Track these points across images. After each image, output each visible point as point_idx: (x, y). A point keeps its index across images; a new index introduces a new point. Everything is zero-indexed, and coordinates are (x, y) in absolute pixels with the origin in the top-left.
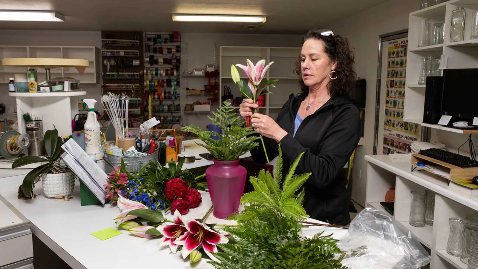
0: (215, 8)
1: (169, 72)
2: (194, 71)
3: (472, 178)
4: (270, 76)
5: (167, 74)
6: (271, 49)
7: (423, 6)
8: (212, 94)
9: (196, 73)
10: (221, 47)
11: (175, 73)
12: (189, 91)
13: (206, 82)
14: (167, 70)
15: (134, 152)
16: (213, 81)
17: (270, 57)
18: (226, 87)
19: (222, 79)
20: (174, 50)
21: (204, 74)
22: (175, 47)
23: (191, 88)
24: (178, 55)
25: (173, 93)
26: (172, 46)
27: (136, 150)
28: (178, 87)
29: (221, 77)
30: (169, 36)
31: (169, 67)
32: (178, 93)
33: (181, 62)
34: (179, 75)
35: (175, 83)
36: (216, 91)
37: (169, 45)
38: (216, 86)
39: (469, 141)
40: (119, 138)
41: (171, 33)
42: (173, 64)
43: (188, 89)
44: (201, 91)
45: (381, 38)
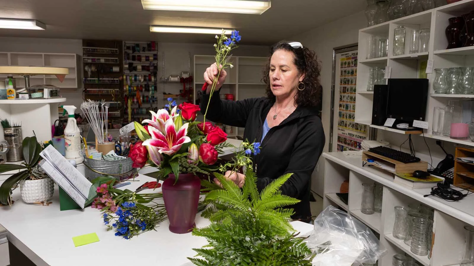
0: (189, 21)
1: (147, 78)
2: (170, 77)
3: (413, 172)
4: (239, 82)
5: (145, 80)
6: (239, 59)
7: (370, 24)
8: (187, 98)
9: (172, 79)
10: (195, 56)
11: (153, 79)
12: (165, 95)
13: (181, 87)
14: (145, 76)
15: (114, 155)
16: (188, 86)
17: (239, 65)
18: (199, 92)
19: (196, 84)
20: (151, 58)
21: (179, 80)
22: (153, 55)
23: (167, 93)
24: (155, 62)
25: (151, 97)
26: (150, 54)
27: (116, 154)
28: (156, 91)
29: (195, 83)
30: (146, 45)
31: (147, 73)
32: (155, 97)
33: (158, 69)
34: (156, 81)
35: (153, 88)
36: (191, 96)
37: (147, 53)
38: (191, 91)
39: (409, 139)
40: (98, 143)
41: (148, 43)
42: (151, 70)
43: (165, 93)
44: (177, 95)
45: (335, 50)
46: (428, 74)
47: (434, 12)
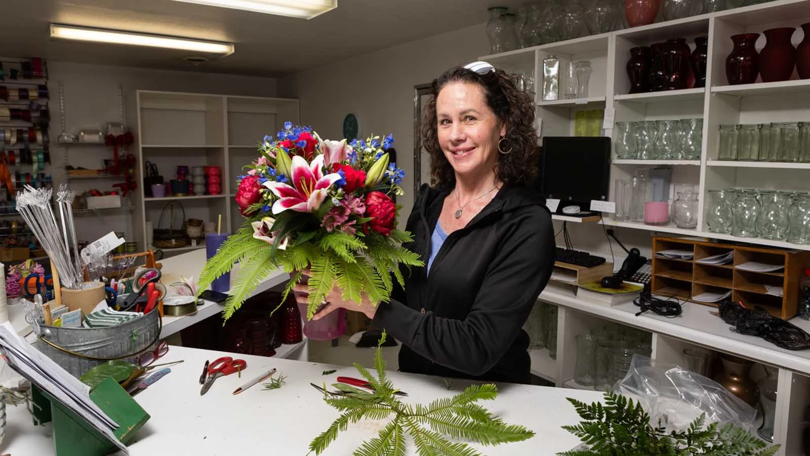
1: (26, 136)
2: (82, 134)
3: (601, 280)
4: (229, 144)
5: (20, 140)
6: (228, 99)
8: (122, 175)
9: (87, 138)
10: (138, 92)
11: (39, 137)
12: (71, 171)
13: (108, 154)
14: (20, 132)
15: (108, 312)
16: (122, 152)
17: (228, 112)
18: (148, 164)
19: (143, 148)
20: (34, 94)
21: (103, 141)
22: (37, 87)
23: (75, 166)
24: (42, 102)
25: (38, 175)
26: (32, 86)
28: (48, 163)
29: (141, 146)
30: (20, 65)
31: (24, 125)
32: (47, 175)
33: (51, 118)
34: (48, 142)
35: (41, 156)
36: (131, 171)
37: (22, 83)
38: (131, 162)
39: (563, 231)
41: (23, 60)
42: (33, 120)
43: (69, 168)
44: (99, 171)
45: (418, 89)
46: (606, 130)
47: (612, 37)
